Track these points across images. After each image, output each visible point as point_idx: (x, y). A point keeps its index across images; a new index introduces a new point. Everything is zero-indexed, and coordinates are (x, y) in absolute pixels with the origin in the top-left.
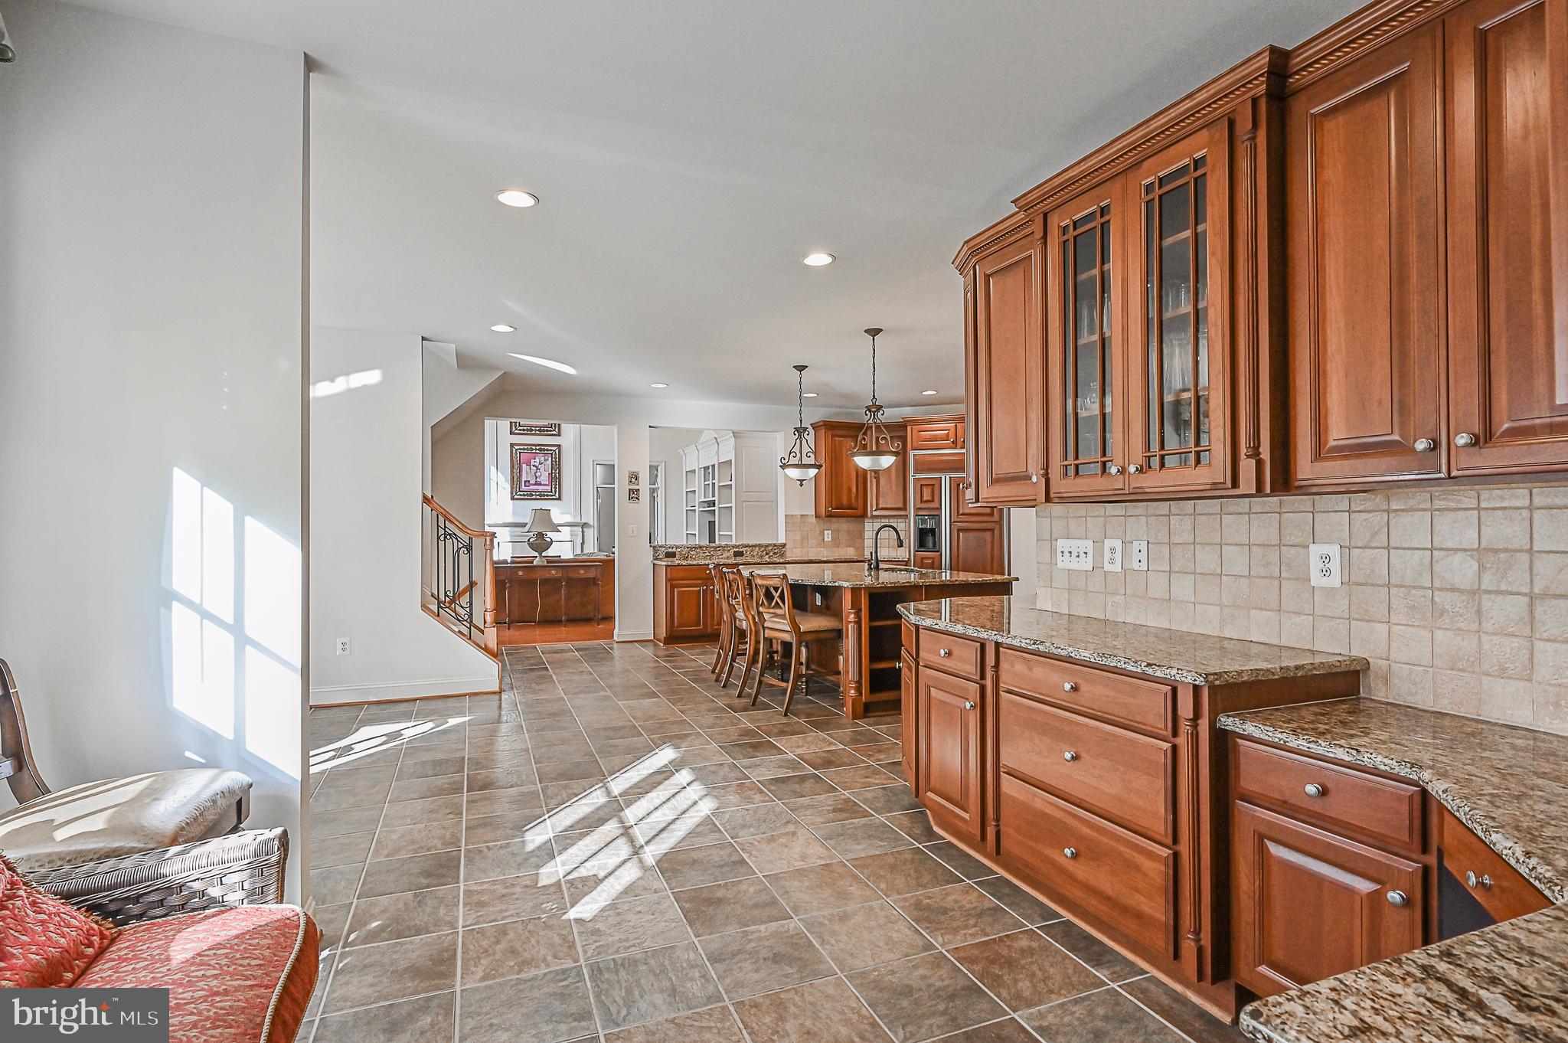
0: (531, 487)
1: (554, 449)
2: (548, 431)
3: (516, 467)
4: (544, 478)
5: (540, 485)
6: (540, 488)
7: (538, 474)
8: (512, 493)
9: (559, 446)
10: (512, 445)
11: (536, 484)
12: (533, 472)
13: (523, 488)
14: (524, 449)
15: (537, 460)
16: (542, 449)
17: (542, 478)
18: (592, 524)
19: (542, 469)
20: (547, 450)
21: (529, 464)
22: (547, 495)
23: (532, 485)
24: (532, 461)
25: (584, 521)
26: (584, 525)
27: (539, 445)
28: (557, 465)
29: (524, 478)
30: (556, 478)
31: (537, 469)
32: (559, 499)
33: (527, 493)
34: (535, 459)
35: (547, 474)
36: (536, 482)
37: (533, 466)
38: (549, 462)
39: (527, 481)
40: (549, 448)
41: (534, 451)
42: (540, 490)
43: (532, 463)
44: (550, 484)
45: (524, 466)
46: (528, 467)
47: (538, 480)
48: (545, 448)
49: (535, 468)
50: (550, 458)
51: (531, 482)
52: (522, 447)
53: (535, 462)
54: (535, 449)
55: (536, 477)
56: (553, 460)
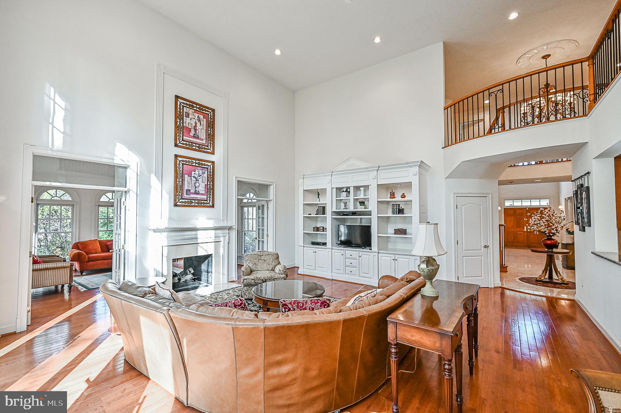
0: (192, 196)
1: (209, 164)
2: (205, 148)
3: (179, 176)
4: (202, 189)
5: (198, 194)
6: (199, 197)
7: (197, 184)
8: (175, 200)
9: (213, 163)
10: (176, 156)
11: (196, 193)
12: (193, 182)
13: (185, 196)
14: (186, 161)
15: (197, 172)
16: (200, 163)
17: (200, 188)
19: (200, 181)
20: (204, 165)
21: (190, 175)
22: (204, 203)
23: (193, 194)
24: (193, 173)
25: (229, 225)
27: (198, 160)
28: (211, 178)
29: (186, 188)
30: (211, 189)
31: (197, 180)
32: (213, 206)
33: (187, 201)
34: (195, 171)
35: (203, 185)
36: (196, 191)
37: (194, 177)
38: (206, 175)
39: (188, 190)
40: (206, 163)
41: (194, 164)
42: (199, 199)
43: (193, 175)
44: (206, 194)
45: (186, 176)
46: (189, 178)
47: (197, 189)
48: (203, 163)
49: (195, 179)
50: (206, 172)
51: (191, 191)
52: (185, 159)
53: (195, 174)
54: (196, 163)
55: (196, 187)
56: (209, 173)
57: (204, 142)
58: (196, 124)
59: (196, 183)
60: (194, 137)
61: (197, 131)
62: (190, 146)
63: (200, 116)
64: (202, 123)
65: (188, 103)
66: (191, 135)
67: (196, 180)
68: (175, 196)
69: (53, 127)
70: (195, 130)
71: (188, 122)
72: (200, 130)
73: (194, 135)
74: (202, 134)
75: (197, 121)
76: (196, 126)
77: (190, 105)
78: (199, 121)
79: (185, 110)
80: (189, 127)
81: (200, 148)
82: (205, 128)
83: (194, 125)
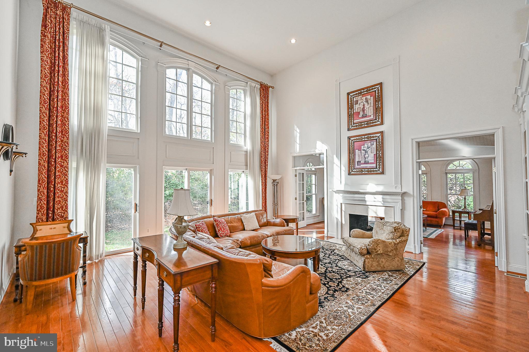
0: (362, 166)
1: (378, 135)
2: (373, 123)
3: (352, 152)
4: (371, 158)
5: (368, 163)
7: (367, 155)
9: (382, 133)
10: (349, 138)
11: (365, 163)
12: (363, 155)
13: (356, 166)
14: (357, 139)
15: (366, 146)
16: (369, 137)
17: (369, 158)
18: (412, 193)
19: (369, 152)
20: (373, 137)
21: (360, 149)
22: (374, 171)
23: (363, 164)
24: (362, 147)
25: (404, 190)
26: (404, 194)
27: (366, 135)
28: (380, 148)
29: (357, 160)
30: (380, 157)
32: (383, 173)
33: (358, 170)
34: (364, 145)
35: (373, 155)
36: (365, 161)
37: (363, 150)
38: (374, 146)
39: (359, 161)
40: (374, 135)
41: (364, 140)
42: (368, 167)
43: (362, 148)
44: (375, 162)
45: (357, 151)
46: (359, 151)
47: (367, 160)
48: (372, 136)
49: (364, 152)
50: (375, 143)
51: (362, 162)
52: (355, 138)
53: (364, 147)
54: (365, 138)
55: (365, 158)
56: (378, 143)
57: (372, 117)
58: (364, 105)
59: (365, 154)
60: (362, 117)
61: (365, 111)
62: (360, 126)
63: (367, 97)
64: (369, 103)
65: (357, 93)
66: (360, 117)
67: (366, 152)
68: (349, 167)
69: (297, 143)
70: (363, 110)
71: (357, 108)
72: (368, 109)
73: (363, 115)
74: (370, 111)
75: (365, 103)
76: (364, 108)
77: (359, 93)
78: (367, 101)
79: (355, 100)
80: (358, 111)
81: (369, 124)
82: (372, 105)
83: (362, 107)
